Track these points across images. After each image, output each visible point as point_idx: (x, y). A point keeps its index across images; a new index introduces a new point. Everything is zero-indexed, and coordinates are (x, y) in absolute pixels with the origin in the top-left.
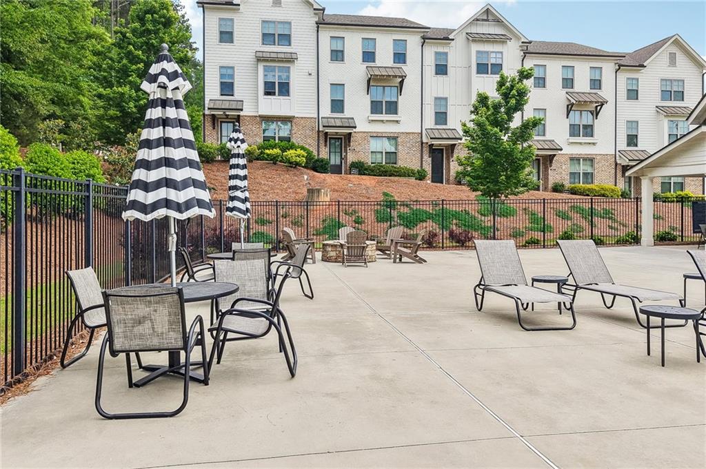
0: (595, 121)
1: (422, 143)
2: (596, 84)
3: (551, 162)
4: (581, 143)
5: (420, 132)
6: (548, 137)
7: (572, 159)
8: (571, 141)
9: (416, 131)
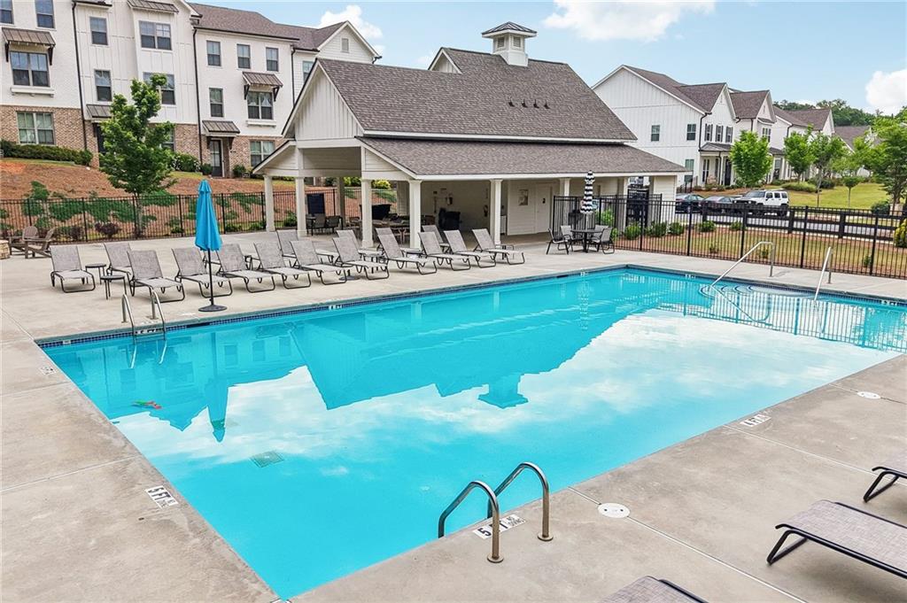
0: (274, 103)
1: (84, 121)
2: (273, 65)
3: (231, 144)
4: (260, 126)
5: (80, 107)
6: (227, 118)
7: (252, 141)
8: (250, 123)
9: (76, 107)
